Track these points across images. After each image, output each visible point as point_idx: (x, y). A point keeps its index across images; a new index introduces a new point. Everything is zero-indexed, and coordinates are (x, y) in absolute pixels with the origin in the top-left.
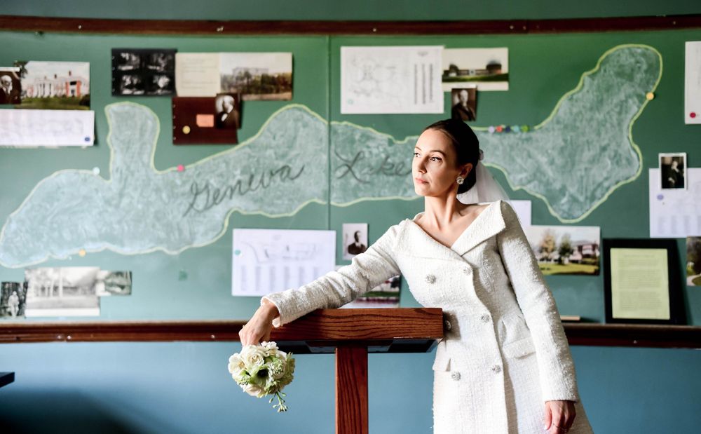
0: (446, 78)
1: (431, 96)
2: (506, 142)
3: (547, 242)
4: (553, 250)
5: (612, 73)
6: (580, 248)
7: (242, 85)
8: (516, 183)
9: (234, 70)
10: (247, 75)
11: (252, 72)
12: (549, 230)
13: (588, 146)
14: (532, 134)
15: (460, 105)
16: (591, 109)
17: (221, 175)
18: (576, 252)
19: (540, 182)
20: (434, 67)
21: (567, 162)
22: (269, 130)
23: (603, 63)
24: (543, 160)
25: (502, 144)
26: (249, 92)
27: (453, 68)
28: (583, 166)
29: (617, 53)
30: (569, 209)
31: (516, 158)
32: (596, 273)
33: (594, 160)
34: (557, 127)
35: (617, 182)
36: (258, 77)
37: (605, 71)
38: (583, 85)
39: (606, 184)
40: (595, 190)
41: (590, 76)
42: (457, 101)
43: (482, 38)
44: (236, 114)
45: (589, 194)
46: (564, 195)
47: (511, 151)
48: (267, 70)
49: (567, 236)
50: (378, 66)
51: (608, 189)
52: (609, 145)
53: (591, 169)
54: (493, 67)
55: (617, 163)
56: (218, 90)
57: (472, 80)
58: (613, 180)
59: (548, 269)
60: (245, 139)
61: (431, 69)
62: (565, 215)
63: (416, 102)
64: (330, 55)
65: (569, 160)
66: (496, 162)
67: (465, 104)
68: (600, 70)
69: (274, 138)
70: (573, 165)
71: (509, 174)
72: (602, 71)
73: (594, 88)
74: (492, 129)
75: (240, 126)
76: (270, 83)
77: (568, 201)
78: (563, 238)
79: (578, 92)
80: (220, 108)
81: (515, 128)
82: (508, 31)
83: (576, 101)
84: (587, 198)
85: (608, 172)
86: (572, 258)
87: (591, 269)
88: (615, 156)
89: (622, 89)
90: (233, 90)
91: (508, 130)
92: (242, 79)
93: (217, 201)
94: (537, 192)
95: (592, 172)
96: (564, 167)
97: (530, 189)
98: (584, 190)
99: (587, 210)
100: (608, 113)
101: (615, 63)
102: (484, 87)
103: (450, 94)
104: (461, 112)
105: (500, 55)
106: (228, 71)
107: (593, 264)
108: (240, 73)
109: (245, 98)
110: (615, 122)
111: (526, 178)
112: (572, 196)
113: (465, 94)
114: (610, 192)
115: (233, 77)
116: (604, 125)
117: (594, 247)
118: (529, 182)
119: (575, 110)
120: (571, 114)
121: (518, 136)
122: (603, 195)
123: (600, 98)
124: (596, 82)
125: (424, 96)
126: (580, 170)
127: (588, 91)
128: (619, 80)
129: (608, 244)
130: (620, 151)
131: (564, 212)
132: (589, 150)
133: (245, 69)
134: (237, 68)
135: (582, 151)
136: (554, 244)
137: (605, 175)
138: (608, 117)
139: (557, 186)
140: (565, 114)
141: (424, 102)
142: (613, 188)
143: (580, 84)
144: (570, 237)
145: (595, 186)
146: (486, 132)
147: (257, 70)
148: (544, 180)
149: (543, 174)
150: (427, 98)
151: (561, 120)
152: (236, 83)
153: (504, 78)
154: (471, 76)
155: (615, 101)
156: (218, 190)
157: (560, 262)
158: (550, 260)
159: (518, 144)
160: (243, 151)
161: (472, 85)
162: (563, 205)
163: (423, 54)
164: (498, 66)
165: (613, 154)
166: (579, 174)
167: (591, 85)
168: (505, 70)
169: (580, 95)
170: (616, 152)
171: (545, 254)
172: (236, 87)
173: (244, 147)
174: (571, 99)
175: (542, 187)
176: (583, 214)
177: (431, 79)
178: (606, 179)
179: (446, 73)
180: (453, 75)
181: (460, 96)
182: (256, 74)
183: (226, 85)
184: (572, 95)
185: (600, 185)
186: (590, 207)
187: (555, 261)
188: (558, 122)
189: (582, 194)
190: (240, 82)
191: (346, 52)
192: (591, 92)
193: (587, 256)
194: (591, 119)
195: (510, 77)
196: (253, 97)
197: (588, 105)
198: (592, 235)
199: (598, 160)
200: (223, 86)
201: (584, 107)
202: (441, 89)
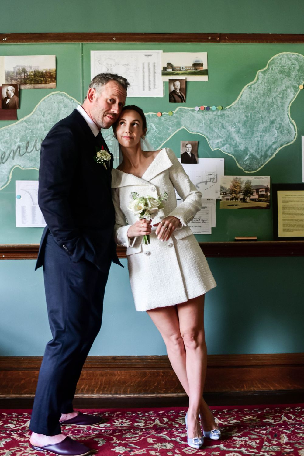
0: (165, 73)
1: (155, 85)
2: (207, 117)
3: (235, 187)
4: (239, 193)
5: (276, 71)
6: (257, 191)
7: (21, 78)
8: (214, 146)
9: (14, 68)
10: (24, 71)
11: (27, 69)
12: (237, 178)
13: (263, 121)
14: (225, 112)
15: (174, 91)
16: (264, 95)
17: (6, 142)
18: (255, 193)
19: (230, 145)
20: (156, 65)
21: (248, 131)
22: (39, 110)
23: (270, 64)
24: (233, 130)
25: (205, 119)
26: (26, 83)
27: (170, 65)
28: (259, 134)
29: (280, 57)
30: (250, 164)
31: (214, 129)
32: (268, 207)
33: (266, 130)
34: (241, 107)
35: (282, 145)
36: (32, 72)
37: (272, 69)
38: (258, 79)
39: (274, 147)
40: (267, 150)
41: (262, 72)
42: (173, 88)
43: (189, 45)
44: (16, 98)
45: (263, 153)
46: (247, 154)
47: (210, 123)
48: (38, 67)
49: (248, 182)
50: (116, 64)
51: (276, 149)
52: (276, 120)
53: (264, 136)
54: (197, 65)
55: (281, 132)
56: (4, 82)
57: (183, 74)
58: (278, 144)
59: (236, 205)
60: (23, 117)
61: (154, 66)
62: (248, 168)
63: (144, 89)
64: (83, 56)
65: (249, 130)
66: (200, 131)
67: (178, 91)
68: (268, 68)
69: (43, 115)
70: (253, 133)
71: (209, 139)
72: (270, 69)
73: (265, 81)
74: (197, 108)
75: (19, 108)
76: (40, 77)
77: (249, 158)
78: (246, 183)
79: (255, 83)
80: (4, 95)
81: (213, 108)
82: (208, 41)
83: (254, 89)
84: (261, 156)
85: (275, 138)
86: (252, 197)
87: (264, 205)
88: (280, 127)
89: (283, 83)
90: (14, 82)
91: (208, 109)
92: (20, 74)
93: (4, 161)
94: (228, 153)
95: (265, 138)
96: (246, 135)
97: (224, 149)
98: (260, 151)
99: (262, 165)
100: (275, 98)
101: (279, 64)
102: (191, 79)
103: (168, 83)
104: (176, 96)
105: (202, 57)
106: (11, 69)
107: (266, 201)
108: (19, 69)
109: (23, 87)
110: (280, 104)
111: (221, 142)
112: (251, 155)
113: (178, 83)
114: (277, 152)
115: (14, 73)
116: (272, 106)
117: (267, 189)
118: (223, 145)
119: (253, 96)
120: (251, 98)
121: (215, 113)
122: (272, 154)
123: (269, 88)
124: (266, 77)
125: (150, 85)
126: (257, 137)
127: (261, 83)
128: (281, 75)
129: (275, 187)
130: (283, 124)
131: (247, 166)
132: (263, 123)
133: (22, 66)
134: (17, 66)
135: (258, 124)
136: (240, 188)
137: (273, 141)
138: (274, 100)
139: (242, 148)
140: (247, 98)
141: (150, 89)
142: (279, 149)
143: (256, 78)
144: (251, 183)
145: (267, 148)
146: (193, 110)
147: (31, 67)
148: (233, 143)
149: (233, 139)
150: (152, 87)
151: (244, 102)
152: (16, 76)
153: (205, 73)
154: (182, 71)
155: (279, 90)
156: (5, 153)
157: (244, 200)
158: (237, 199)
159: (215, 119)
160: (22, 125)
161: (183, 77)
162: (246, 161)
163: (148, 56)
164: (201, 65)
165: (278, 126)
166: (256, 139)
167: (263, 78)
168: (205, 67)
169: (256, 85)
170: (280, 124)
171: (234, 195)
172: (16, 80)
173: (22, 122)
174: (250, 88)
175: (232, 149)
176: (260, 167)
177: (155, 73)
178: (274, 143)
179: (165, 69)
180: (170, 70)
181: (174, 85)
182: (30, 71)
183: (9, 78)
184: (251, 85)
185: (270, 147)
186: (264, 163)
187: (241, 199)
188: (242, 104)
189: (258, 154)
190: (19, 76)
191: (94, 54)
192: (263, 83)
193: (262, 196)
194: (264, 102)
195: (209, 72)
196: (28, 86)
197: (262, 92)
198: (265, 181)
199: (269, 131)
200: (7, 79)
201: (259, 93)
202: (161, 80)
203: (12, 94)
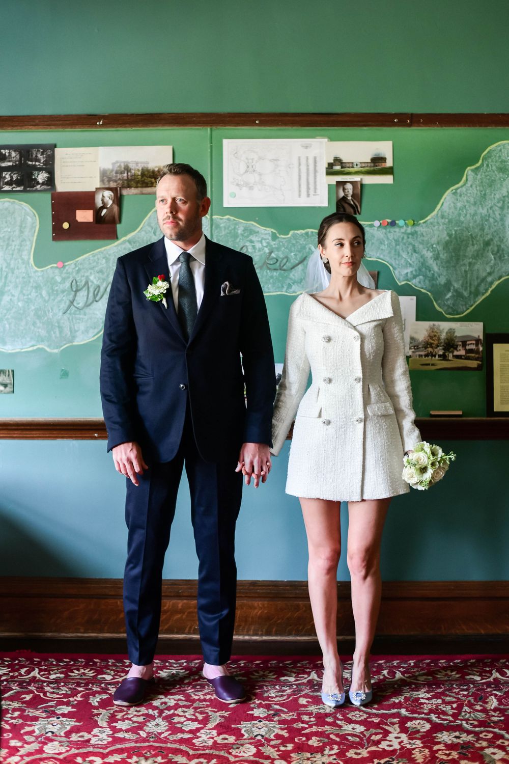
0: (330, 171)
1: (315, 188)
2: (391, 236)
3: (431, 337)
4: (438, 346)
5: (494, 168)
6: (464, 344)
7: (122, 180)
8: (402, 278)
9: (113, 164)
10: (127, 169)
11: (131, 166)
12: (434, 325)
13: (473, 241)
14: (417, 229)
15: (344, 199)
16: (475, 203)
17: (101, 271)
18: (460, 348)
19: (425, 276)
20: (318, 159)
21: (451, 257)
22: (149, 225)
23: (485, 159)
24: (429, 254)
25: (388, 239)
26: (129, 187)
27: (337, 161)
28: (467, 261)
29: (499, 148)
30: (454, 305)
31: (401, 252)
32: (479, 368)
33: (478, 255)
34: (441, 221)
35: (500, 278)
36: (138, 170)
37: (488, 165)
38: (467, 180)
39: (489, 279)
40: (479, 285)
41: (472, 170)
43: (366, 131)
44: (116, 208)
45: (473, 289)
46: (449, 290)
47: (396, 245)
48: (148, 163)
49: (451, 332)
50: (260, 158)
51: (491, 283)
52: (492, 240)
53: (475, 264)
54: (378, 160)
55: (500, 258)
56: (98, 185)
57: (357, 173)
58: (496, 275)
59: (433, 365)
60: (125, 235)
61: (315, 162)
62: (450, 310)
63: (300, 195)
64: (211, 147)
65: (453, 254)
66: (382, 257)
67: (350, 198)
68: (482, 165)
69: (155, 233)
70: (458, 260)
71: (394, 269)
72: (485, 165)
73: (477, 183)
74: (377, 223)
75: (120, 222)
76: (151, 177)
77: (453, 296)
78: (447, 333)
79: (462, 187)
80: (99, 204)
81: (401, 222)
82: (393, 124)
83: (460, 196)
84: (471, 293)
85: (492, 267)
86: (456, 353)
87: (474, 364)
88: (498, 251)
89: (504, 185)
90: (113, 185)
91: (393, 224)
92: (122, 173)
93: (97, 299)
94: (422, 288)
95: (476, 267)
96: (448, 262)
97: (415, 283)
98: (468, 285)
99: (471, 306)
100: (491, 208)
101: (497, 158)
102: (369, 180)
103: (335, 187)
104: (346, 206)
105: (385, 148)
106: (108, 166)
107: (476, 359)
108: (120, 166)
109: (125, 192)
110: (498, 217)
111: (412, 272)
112: (456, 291)
113: (349, 187)
114: (494, 287)
115: (112, 171)
116: (487, 220)
117: (478, 341)
118: (415, 277)
119: (459, 205)
120: (456, 208)
121: (403, 230)
122: (486, 290)
123: (484, 192)
124: (479, 177)
125: (308, 188)
126: (464, 265)
127: (471, 186)
128: (501, 175)
129: (491, 339)
130: (502, 246)
131: (448, 306)
132: (473, 245)
133: (124, 162)
134: (117, 162)
135: (467, 246)
136: (439, 339)
137: (488, 270)
138: (491, 211)
139: (442, 280)
140: (450, 208)
141: (308, 195)
142: (496, 283)
143: (464, 178)
144: (454, 332)
145: (479, 280)
146: (372, 226)
147: (137, 163)
148: (429, 274)
149: (429, 268)
150: (312, 192)
151: (446, 214)
152: (116, 177)
153: (389, 171)
154: (356, 169)
155: (497, 196)
156: (99, 287)
157: (444, 357)
158: (435, 356)
159: (403, 238)
160: (123, 246)
161: (357, 178)
162: (448, 299)
163: (306, 147)
164: (383, 159)
165: (496, 249)
166: (463, 268)
167: (475, 179)
168: (389, 163)
169: (464, 189)
170: (499, 246)
171: (430, 349)
172: (115, 181)
173: (124, 242)
174: (455, 193)
175: (427, 282)
176: (468, 309)
177: (315, 171)
178: (490, 274)
179: (330, 165)
180: (338, 168)
182: (136, 169)
183: (106, 179)
184: (456, 189)
185: (484, 280)
186: (474, 302)
187: (440, 356)
188: (443, 217)
189: (466, 289)
190: (119, 176)
191: (229, 145)
192: (474, 186)
193: (471, 351)
194: (475, 214)
195: (395, 171)
196: (133, 191)
197: (472, 200)
198: (476, 329)
199: (482, 256)
200: (102, 181)
201: (468, 201)
202: (325, 182)
203: (110, 202)
